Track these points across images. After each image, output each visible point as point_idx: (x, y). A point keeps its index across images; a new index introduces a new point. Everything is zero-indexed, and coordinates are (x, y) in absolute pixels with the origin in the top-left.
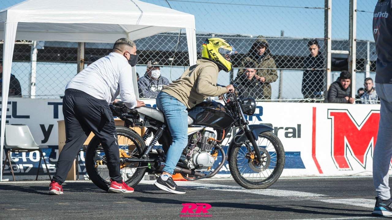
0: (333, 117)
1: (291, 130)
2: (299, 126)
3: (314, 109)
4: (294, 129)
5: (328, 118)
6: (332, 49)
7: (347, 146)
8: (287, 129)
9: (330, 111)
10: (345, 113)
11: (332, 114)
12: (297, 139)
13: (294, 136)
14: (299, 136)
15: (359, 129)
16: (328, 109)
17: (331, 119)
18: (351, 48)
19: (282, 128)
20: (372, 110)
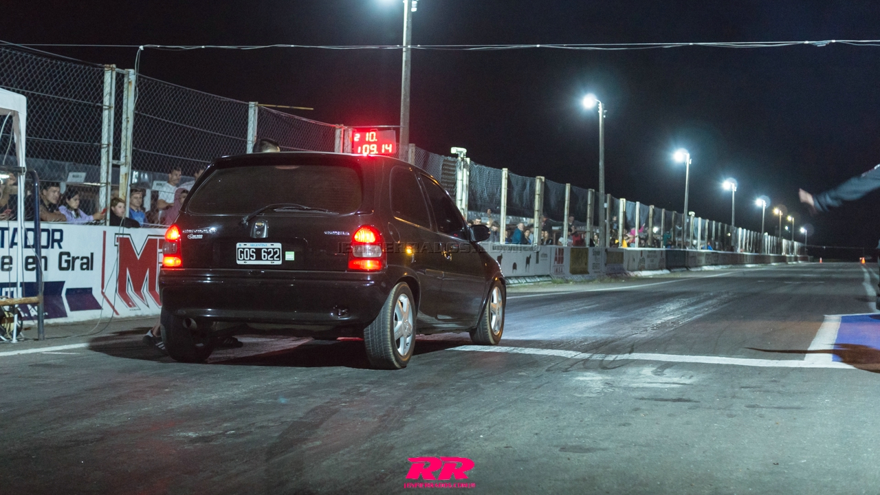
0: (119, 243)
1: (85, 261)
2: (92, 254)
3: (105, 233)
4: (87, 258)
5: (115, 245)
7: (129, 279)
8: (82, 258)
10: (128, 239)
11: (118, 240)
12: (90, 271)
13: (87, 269)
14: (92, 269)
15: (138, 257)
16: (116, 234)
17: (117, 245)
19: (78, 258)
20: (149, 235)
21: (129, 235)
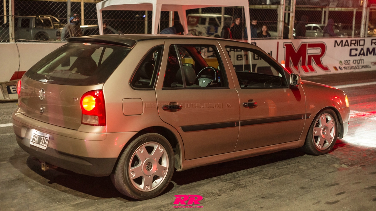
0: (285, 47)
2: (271, 52)
3: (278, 43)
7: (291, 61)
9: (285, 44)
10: (291, 44)
11: (285, 45)
15: (296, 52)
16: (284, 43)
17: (285, 48)
20: (302, 42)
21: (291, 42)
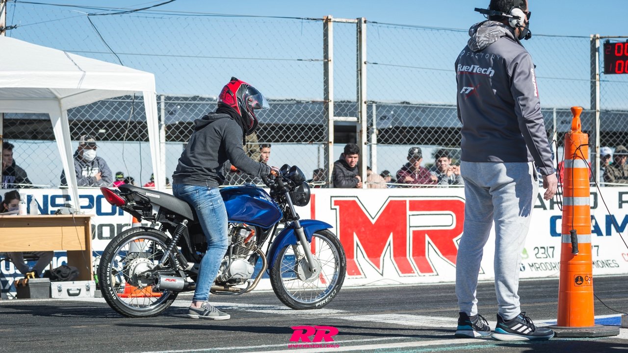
0: (338, 207)
3: (313, 197)
5: (331, 209)
6: (334, 116)
7: (357, 245)
9: (333, 199)
10: (354, 202)
11: (336, 203)
15: (373, 222)
16: (331, 197)
17: (336, 209)
18: (360, 113)
20: (390, 197)
21: (357, 197)
